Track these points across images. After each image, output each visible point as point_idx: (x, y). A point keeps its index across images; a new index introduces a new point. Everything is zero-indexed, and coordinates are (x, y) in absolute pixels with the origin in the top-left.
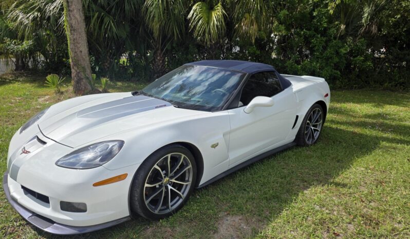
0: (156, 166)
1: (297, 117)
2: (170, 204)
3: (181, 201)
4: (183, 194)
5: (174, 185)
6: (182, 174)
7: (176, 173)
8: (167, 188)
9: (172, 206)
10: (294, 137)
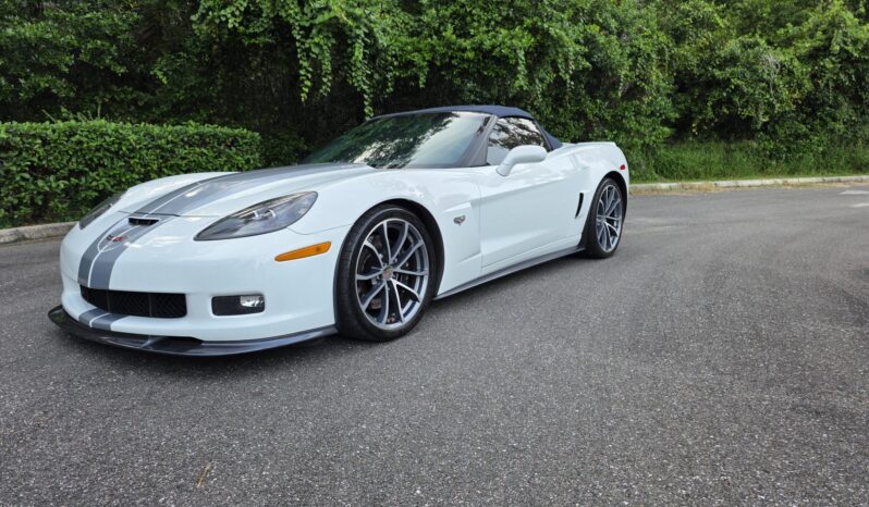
0: (366, 243)
1: (582, 195)
2: (402, 312)
3: (418, 305)
4: (419, 292)
5: (400, 277)
6: (411, 258)
7: (400, 258)
8: (390, 283)
9: (405, 315)
10: (580, 237)
